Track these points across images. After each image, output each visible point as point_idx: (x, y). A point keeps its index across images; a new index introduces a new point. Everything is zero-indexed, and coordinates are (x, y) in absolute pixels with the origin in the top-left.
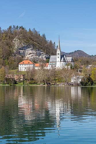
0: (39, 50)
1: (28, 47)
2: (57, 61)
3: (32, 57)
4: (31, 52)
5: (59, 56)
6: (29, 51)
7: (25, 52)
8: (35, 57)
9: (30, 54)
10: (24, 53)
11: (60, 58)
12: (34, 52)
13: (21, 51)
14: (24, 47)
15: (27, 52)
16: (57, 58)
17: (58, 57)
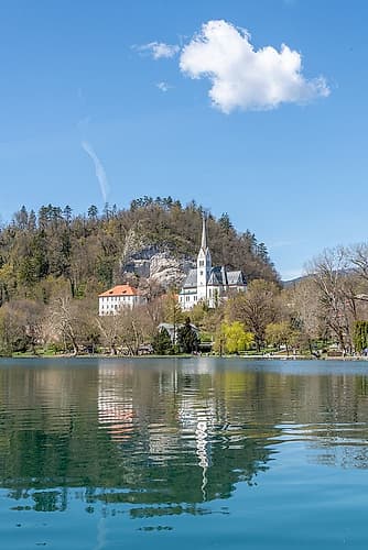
0: (187, 255)
1: (154, 250)
2: (199, 284)
3: (168, 278)
4: (164, 262)
5: (204, 269)
6: (159, 260)
7: (149, 264)
8: (176, 275)
9: (163, 268)
10: (146, 268)
11: (205, 273)
12: (173, 262)
13: (139, 263)
14: (146, 250)
15: (153, 263)
16: (199, 273)
17: (202, 273)
